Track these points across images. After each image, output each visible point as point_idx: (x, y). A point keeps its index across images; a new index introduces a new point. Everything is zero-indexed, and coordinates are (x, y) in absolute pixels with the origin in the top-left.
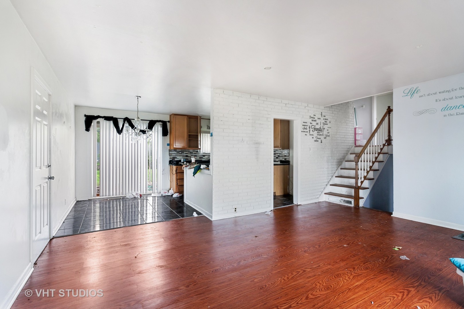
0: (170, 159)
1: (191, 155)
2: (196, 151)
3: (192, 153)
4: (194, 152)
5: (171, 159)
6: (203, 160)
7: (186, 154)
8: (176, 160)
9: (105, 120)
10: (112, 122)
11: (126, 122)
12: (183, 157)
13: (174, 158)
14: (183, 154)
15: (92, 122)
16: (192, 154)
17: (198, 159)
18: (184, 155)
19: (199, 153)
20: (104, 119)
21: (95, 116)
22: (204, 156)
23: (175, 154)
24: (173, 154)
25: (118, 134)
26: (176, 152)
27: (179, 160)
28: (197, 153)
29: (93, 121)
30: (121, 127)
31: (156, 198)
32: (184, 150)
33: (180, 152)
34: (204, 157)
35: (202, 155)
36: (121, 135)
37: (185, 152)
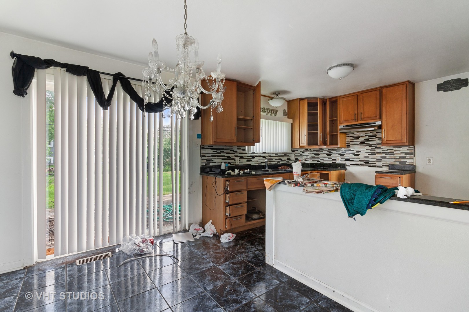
0: (202, 163)
1: (236, 156)
2: (242, 150)
3: (236, 152)
4: (238, 151)
5: (204, 164)
6: (252, 164)
7: (240, 153)
8: (212, 164)
9: (67, 71)
10: (85, 80)
11: (119, 83)
12: (222, 159)
13: (209, 161)
14: (222, 154)
15: (32, 75)
16: (236, 154)
17: (245, 163)
18: (224, 156)
19: (247, 152)
20: (65, 69)
21: (43, 58)
22: (253, 157)
23: (210, 155)
24: (207, 155)
25: (101, 109)
26: (211, 151)
27: (217, 165)
28: (244, 152)
29: (35, 73)
30: (107, 92)
31: (179, 245)
32: (224, 147)
33: (219, 151)
34: (253, 160)
35: (251, 156)
36: (108, 112)
37: (225, 151)
